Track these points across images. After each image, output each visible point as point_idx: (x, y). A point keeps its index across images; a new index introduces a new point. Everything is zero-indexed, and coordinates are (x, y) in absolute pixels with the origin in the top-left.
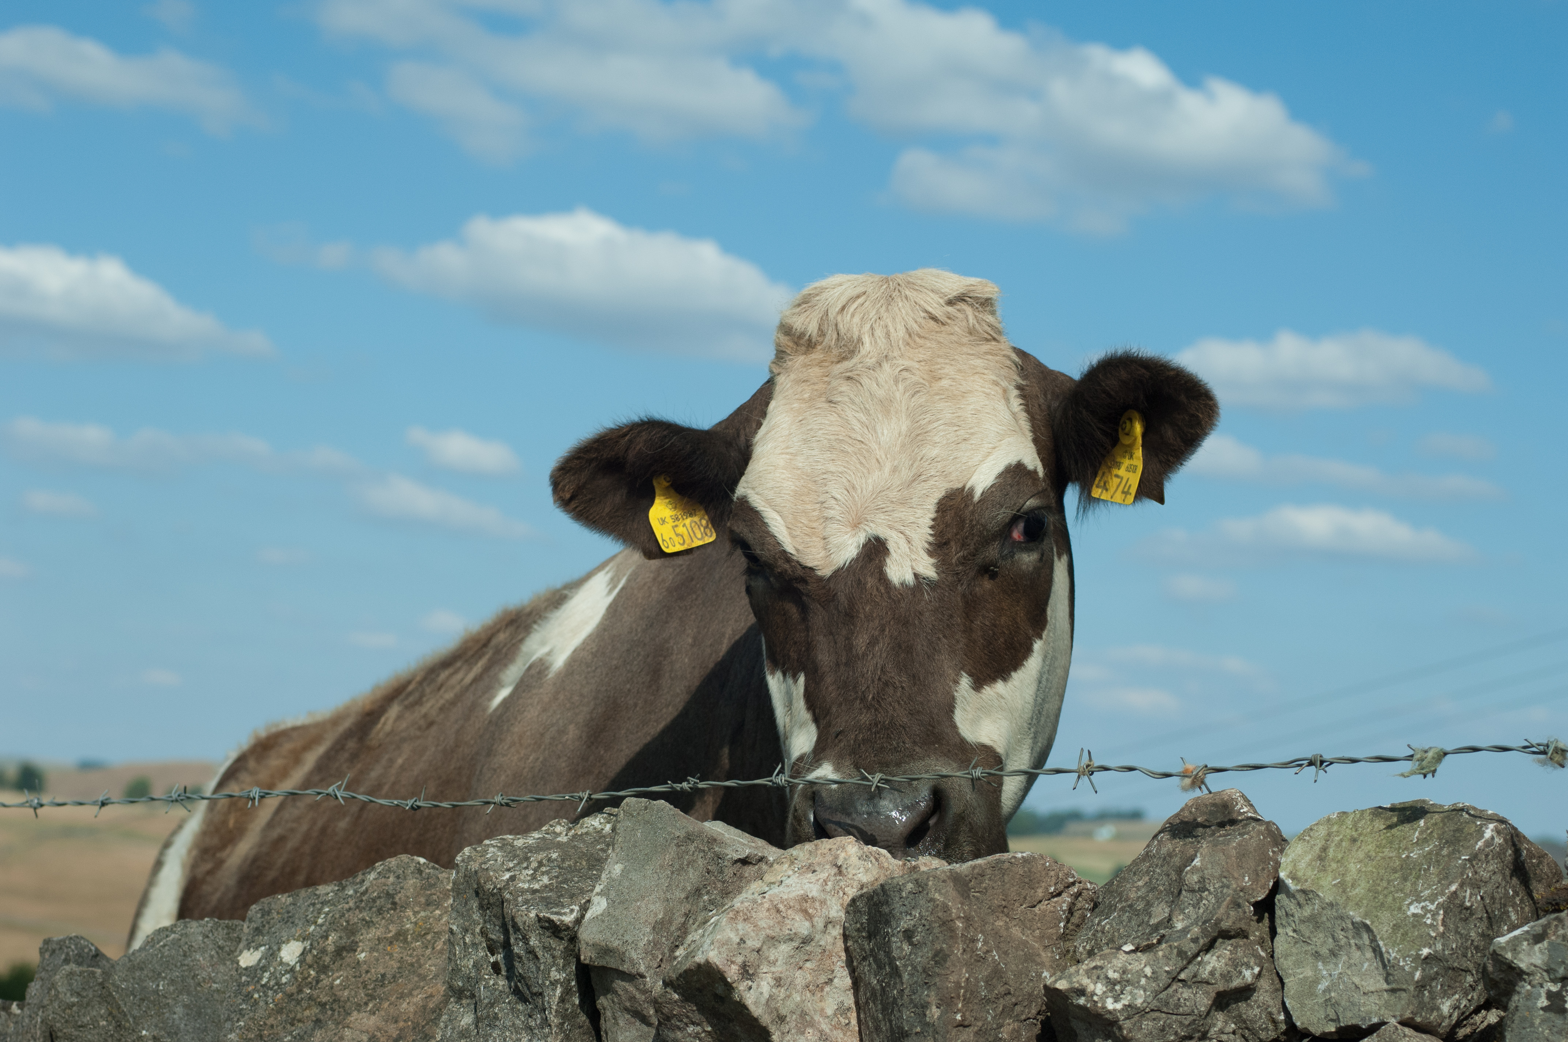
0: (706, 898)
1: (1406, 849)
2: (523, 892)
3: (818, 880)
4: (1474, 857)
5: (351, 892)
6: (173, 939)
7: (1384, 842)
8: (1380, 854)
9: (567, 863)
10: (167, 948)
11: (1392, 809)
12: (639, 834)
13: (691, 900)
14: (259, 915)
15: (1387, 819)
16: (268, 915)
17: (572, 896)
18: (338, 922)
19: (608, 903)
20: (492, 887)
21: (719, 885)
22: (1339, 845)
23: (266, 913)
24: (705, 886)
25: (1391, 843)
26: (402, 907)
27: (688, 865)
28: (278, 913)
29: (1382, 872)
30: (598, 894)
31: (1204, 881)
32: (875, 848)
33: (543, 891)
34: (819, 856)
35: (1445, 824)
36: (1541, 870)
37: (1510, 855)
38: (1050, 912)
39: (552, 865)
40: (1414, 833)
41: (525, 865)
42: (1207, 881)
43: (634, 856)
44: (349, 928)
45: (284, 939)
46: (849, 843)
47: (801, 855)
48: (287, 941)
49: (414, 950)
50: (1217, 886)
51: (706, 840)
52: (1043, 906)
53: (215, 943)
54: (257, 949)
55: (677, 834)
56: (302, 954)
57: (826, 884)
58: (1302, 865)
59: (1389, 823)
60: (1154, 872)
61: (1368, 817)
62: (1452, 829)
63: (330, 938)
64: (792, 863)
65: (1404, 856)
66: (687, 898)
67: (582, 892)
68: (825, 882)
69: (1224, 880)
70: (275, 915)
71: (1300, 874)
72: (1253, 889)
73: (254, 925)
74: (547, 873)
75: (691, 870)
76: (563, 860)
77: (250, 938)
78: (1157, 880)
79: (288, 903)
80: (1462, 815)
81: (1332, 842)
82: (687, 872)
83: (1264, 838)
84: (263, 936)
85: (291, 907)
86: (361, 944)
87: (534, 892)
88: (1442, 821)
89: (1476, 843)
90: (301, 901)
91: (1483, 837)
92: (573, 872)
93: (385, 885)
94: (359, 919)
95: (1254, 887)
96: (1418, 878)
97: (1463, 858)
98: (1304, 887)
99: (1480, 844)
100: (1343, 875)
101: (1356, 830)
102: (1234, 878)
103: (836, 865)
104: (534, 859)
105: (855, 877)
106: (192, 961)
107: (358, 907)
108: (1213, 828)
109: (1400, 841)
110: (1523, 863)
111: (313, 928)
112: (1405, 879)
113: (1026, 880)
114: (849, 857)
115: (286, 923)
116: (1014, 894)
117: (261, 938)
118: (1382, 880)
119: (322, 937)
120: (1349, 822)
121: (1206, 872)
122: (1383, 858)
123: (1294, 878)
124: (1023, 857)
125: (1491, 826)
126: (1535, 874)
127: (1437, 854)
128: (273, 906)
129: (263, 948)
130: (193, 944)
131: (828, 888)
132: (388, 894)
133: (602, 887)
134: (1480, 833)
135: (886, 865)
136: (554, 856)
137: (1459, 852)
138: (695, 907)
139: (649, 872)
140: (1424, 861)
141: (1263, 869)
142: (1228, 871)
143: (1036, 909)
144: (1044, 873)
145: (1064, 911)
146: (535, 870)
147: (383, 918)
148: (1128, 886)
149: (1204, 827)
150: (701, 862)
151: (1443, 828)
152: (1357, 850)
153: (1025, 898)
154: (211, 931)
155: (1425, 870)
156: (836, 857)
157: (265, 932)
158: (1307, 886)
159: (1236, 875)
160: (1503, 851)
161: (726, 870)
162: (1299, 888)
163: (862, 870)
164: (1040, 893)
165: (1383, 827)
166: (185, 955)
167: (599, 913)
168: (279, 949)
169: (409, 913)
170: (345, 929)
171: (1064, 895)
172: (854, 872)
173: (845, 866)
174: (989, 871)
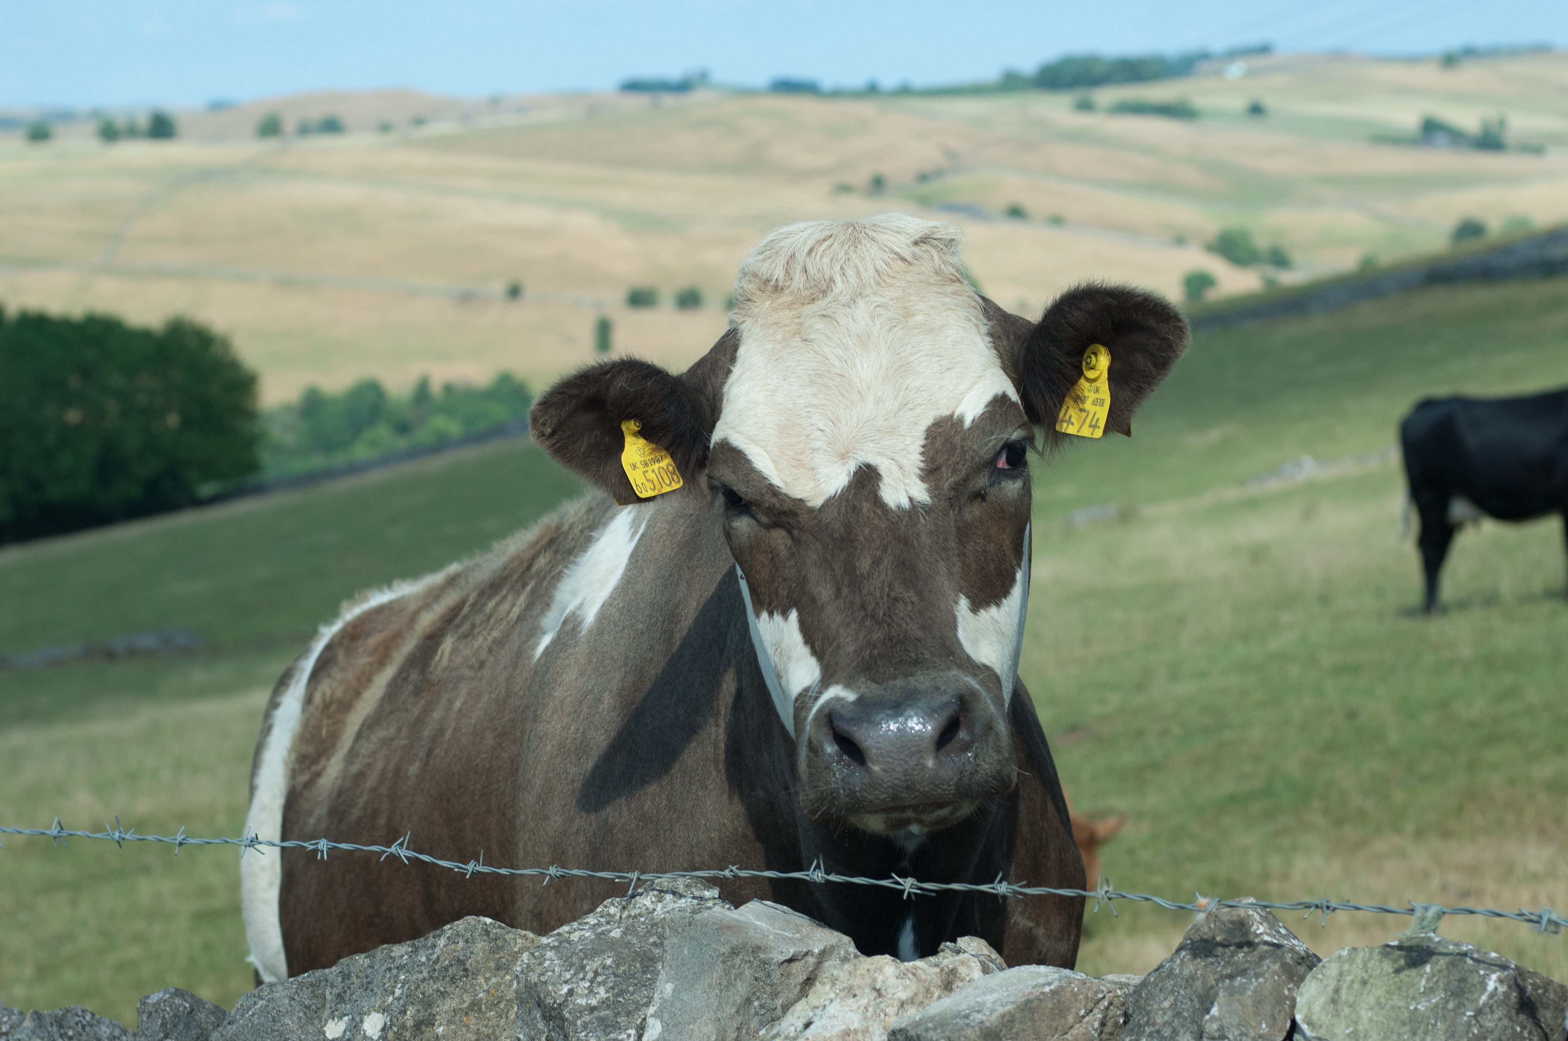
0: (756, 1004)
1: (1414, 999)
2: (581, 1010)
3: (858, 1008)
4: (1479, 1012)
5: (424, 959)
6: (261, 1007)
7: (1393, 987)
8: (1390, 1002)
9: (622, 968)
10: (256, 1016)
11: (1400, 948)
12: (686, 952)
13: (741, 1012)
14: (340, 979)
15: (1395, 961)
16: (348, 979)
17: (629, 1014)
18: (414, 995)
19: (663, 1027)
20: (552, 1001)
21: (768, 989)
22: (1350, 987)
23: (346, 976)
24: (754, 994)
25: (1399, 989)
26: (473, 974)
27: (735, 979)
28: (358, 977)
29: (1392, 1024)
30: (652, 1016)
31: (1223, 1029)
32: (911, 964)
33: (601, 1007)
34: (858, 977)
35: (1449, 972)
36: (1548, 998)
37: (1515, 997)
38: (1083, 1034)
39: (607, 972)
40: (1421, 980)
41: (581, 976)
42: (1226, 1029)
43: (684, 975)
44: (426, 1000)
45: (365, 1009)
46: (886, 964)
47: (842, 975)
48: (368, 1013)
49: (489, 1020)
50: (1236, 1033)
51: (750, 950)
52: (1074, 1031)
53: (302, 1004)
54: (340, 1018)
55: (723, 950)
56: (383, 1030)
57: (867, 1011)
58: (1317, 1008)
59: (1396, 966)
60: (1178, 992)
61: (1377, 957)
62: (1456, 978)
63: (408, 1012)
64: (833, 984)
65: (1412, 1008)
66: (737, 1012)
67: (638, 1007)
68: (866, 1008)
69: (1243, 1028)
70: (354, 979)
71: (1315, 1018)
72: (1271, 1035)
73: (336, 991)
74: (603, 983)
75: (739, 983)
76: (618, 966)
77: (333, 1005)
78: (1182, 1003)
79: (366, 966)
80: (1465, 962)
81: (1345, 982)
82: (735, 986)
83: (1279, 976)
84: (346, 1004)
85: (370, 971)
86: (438, 1017)
87: (592, 1009)
88: (1447, 968)
89: (1480, 997)
90: (378, 964)
91: (1485, 990)
92: (628, 979)
93: (455, 951)
94: (433, 990)
95: (1272, 1032)
96: (1426, 1033)
97: (1468, 1014)
98: (1319, 1035)
99: (1484, 998)
100: (1356, 1022)
101: (1366, 971)
102: (1251, 1026)
103: (875, 989)
104: (592, 965)
105: (895, 997)
106: (282, 1026)
107: (431, 977)
108: (1232, 948)
109: (1408, 988)
110: (1529, 998)
111: (391, 999)
112: (1414, 1034)
113: (1056, 1012)
114: (887, 978)
115: (366, 990)
116: (1045, 1028)
117: (344, 1006)
118: (1392, 1032)
119: (400, 1013)
120: (1359, 961)
121: (1224, 1021)
122: (1393, 1007)
123: (1310, 1023)
124: (1051, 990)
125: (1494, 977)
126: (1542, 1003)
127: (1444, 1008)
128: (351, 968)
129: (346, 1018)
130: (281, 1009)
131: (869, 1014)
132: (459, 960)
133: (655, 1008)
134: (1483, 985)
135: (923, 977)
136: (609, 962)
137: (1464, 1005)
138: (747, 1017)
139: (699, 992)
140: (1431, 1015)
141: (1280, 1011)
142: (1245, 1020)
143: (1068, 1036)
144: (1073, 999)
145: (1096, 1030)
146: (592, 982)
147: (457, 987)
148: (1155, 1006)
149: (1224, 946)
150: (748, 973)
151: (1448, 977)
152: (1368, 994)
153: (1057, 1029)
154: (297, 992)
155: (1433, 1025)
156: (875, 980)
157: (347, 999)
158: (1322, 1033)
159: (1253, 1024)
160: (1506, 995)
161: (773, 974)
162: (1314, 1035)
163: (900, 988)
164: (1071, 1019)
165: (1391, 970)
166: (274, 1021)
167: (655, 1037)
168: (362, 1021)
169: (481, 980)
170: (422, 1001)
171: (1096, 1011)
172: (893, 991)
173: (884, 988)
174: (1018, 1015)
